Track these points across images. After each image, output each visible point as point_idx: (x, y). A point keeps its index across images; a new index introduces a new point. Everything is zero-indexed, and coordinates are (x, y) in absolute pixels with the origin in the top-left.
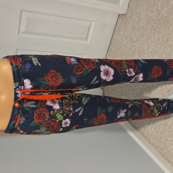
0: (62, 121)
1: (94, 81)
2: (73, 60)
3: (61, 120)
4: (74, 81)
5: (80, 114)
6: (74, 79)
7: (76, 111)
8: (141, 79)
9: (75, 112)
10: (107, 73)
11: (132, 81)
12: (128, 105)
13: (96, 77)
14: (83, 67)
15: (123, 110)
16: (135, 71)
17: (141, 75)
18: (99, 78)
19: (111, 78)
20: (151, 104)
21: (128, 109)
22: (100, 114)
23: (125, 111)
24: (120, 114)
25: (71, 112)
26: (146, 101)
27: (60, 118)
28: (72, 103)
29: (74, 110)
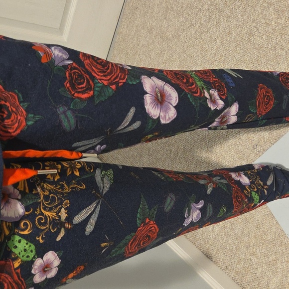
0: (32, 262)
3: (29, 259)
4: (68, 120)
5: (89, 228)
6: (69, 113)
7: (77, 219)
9: (72, 224)
10: (161, 99)
12: (204, 187)
13: (132, 110)
14: (93, 78)
15: (197, 202)
16: (224, 97)
17: (234, 109)
19: (172, 114)
21: (207, 199)
24: (189, 214)
25: (62, 224)
26: (233, 175)
27: (23, 253)
28: (67, 190)
29: (69, 219)
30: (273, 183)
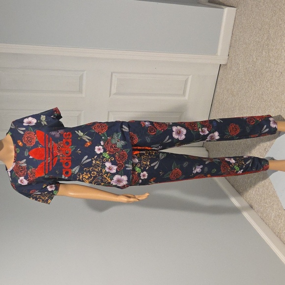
0: (140, 173)
1: (167, 140)
2: (147, 123)
4: (148, 140)
5: (156, 168)
6: (149, 138)
7: (152, 165)
8: (218, 138)
10: (179, 133)
11: (208, 139)
12: (205, 162)
13: (168, 137)
14: (156, 129)
15: (199, 166)
16: (209, 130)
18: (171, 137)
19: (183, 137)
20: (233, 161)
21: (205, 165)
22: (175, 168)
23: (201, 167)
24: (195, 169)
25: (148, 166)
26: (226, 159)
27: (138, 171)
28: (150, 157)
29: (150, 165)
30: (250, 163)
